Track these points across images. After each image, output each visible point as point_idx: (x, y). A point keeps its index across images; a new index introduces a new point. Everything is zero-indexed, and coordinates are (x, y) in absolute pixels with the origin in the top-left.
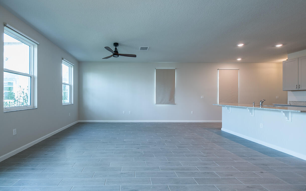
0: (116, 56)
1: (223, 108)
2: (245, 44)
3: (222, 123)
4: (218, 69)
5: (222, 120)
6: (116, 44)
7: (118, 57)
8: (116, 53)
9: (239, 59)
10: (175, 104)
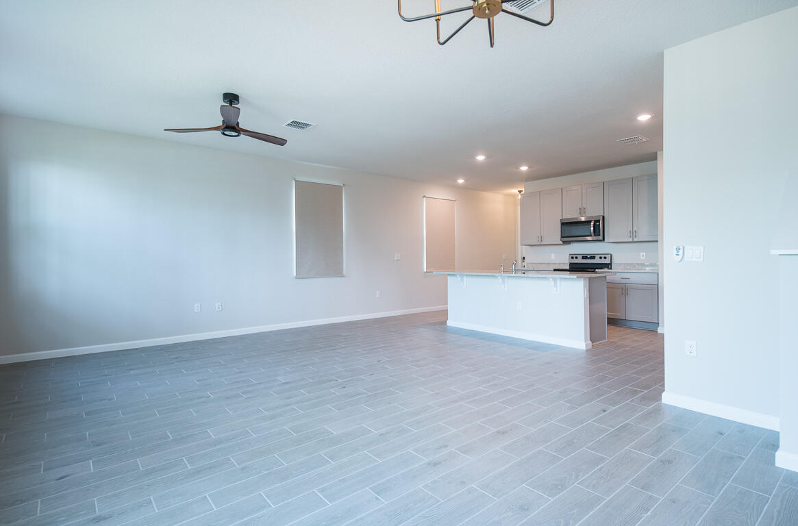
0: (234, 134)
1: (450, 279)
2: (488, 157)
3: (447, 310)
4: (424, 196)
5: (447, 304)
6: (231, 98)
7: (236, 136)
8: (231, 127)
9: (461, 181)
10: (343, 276)
